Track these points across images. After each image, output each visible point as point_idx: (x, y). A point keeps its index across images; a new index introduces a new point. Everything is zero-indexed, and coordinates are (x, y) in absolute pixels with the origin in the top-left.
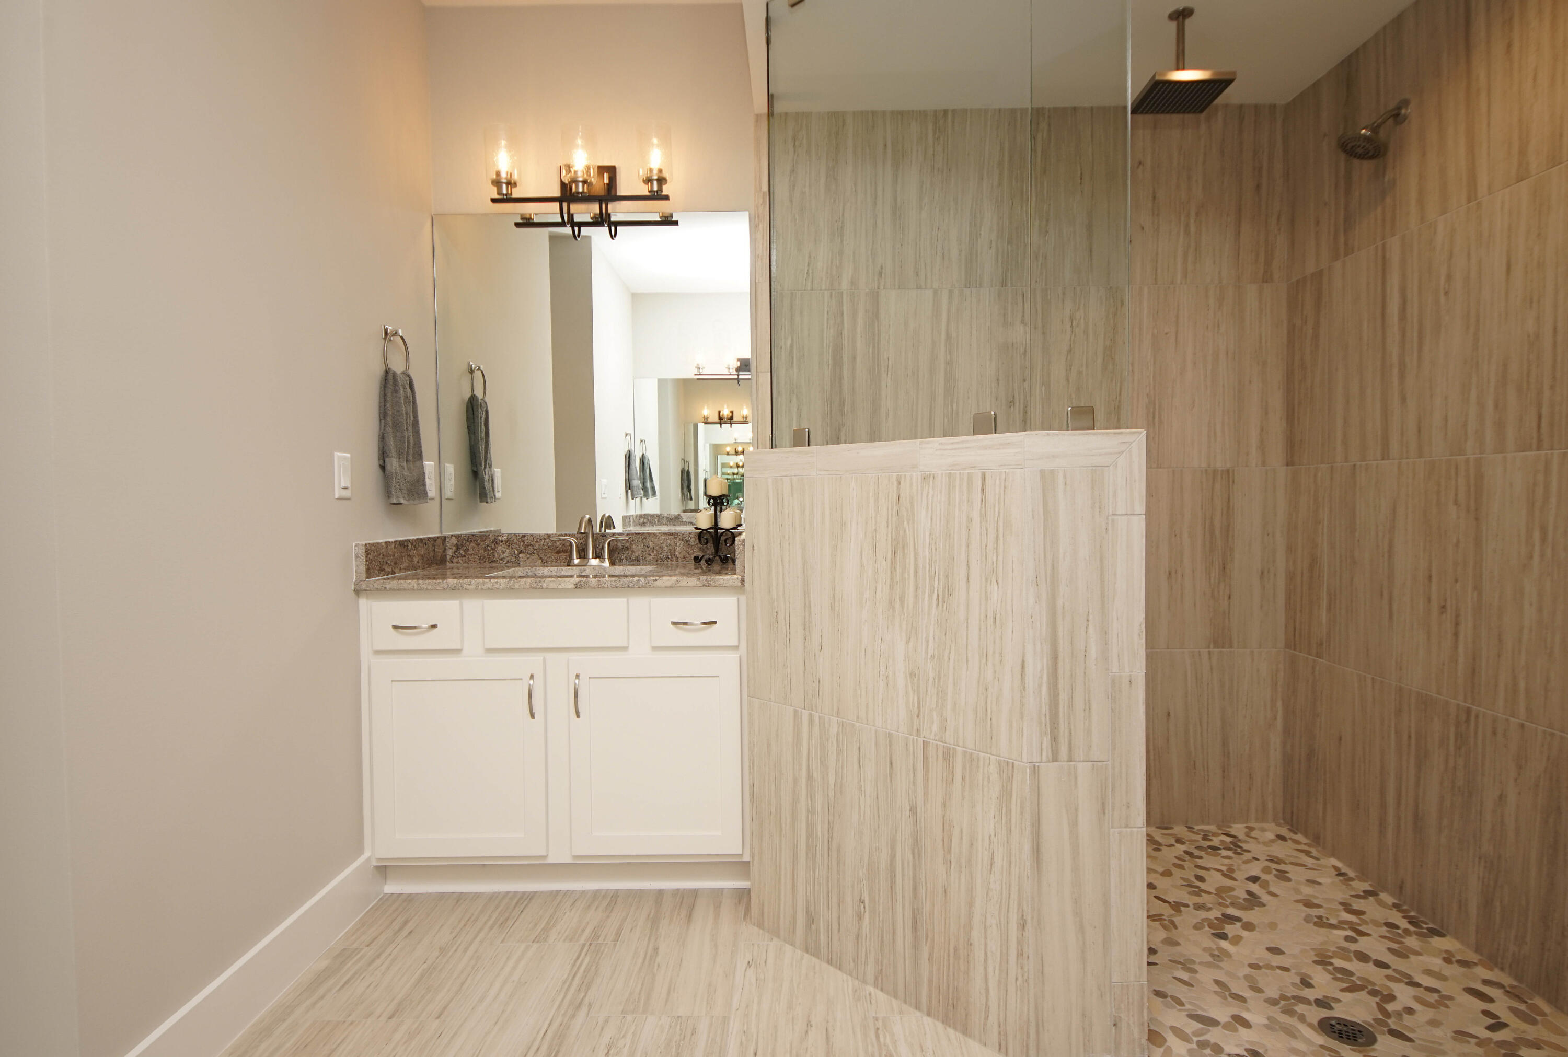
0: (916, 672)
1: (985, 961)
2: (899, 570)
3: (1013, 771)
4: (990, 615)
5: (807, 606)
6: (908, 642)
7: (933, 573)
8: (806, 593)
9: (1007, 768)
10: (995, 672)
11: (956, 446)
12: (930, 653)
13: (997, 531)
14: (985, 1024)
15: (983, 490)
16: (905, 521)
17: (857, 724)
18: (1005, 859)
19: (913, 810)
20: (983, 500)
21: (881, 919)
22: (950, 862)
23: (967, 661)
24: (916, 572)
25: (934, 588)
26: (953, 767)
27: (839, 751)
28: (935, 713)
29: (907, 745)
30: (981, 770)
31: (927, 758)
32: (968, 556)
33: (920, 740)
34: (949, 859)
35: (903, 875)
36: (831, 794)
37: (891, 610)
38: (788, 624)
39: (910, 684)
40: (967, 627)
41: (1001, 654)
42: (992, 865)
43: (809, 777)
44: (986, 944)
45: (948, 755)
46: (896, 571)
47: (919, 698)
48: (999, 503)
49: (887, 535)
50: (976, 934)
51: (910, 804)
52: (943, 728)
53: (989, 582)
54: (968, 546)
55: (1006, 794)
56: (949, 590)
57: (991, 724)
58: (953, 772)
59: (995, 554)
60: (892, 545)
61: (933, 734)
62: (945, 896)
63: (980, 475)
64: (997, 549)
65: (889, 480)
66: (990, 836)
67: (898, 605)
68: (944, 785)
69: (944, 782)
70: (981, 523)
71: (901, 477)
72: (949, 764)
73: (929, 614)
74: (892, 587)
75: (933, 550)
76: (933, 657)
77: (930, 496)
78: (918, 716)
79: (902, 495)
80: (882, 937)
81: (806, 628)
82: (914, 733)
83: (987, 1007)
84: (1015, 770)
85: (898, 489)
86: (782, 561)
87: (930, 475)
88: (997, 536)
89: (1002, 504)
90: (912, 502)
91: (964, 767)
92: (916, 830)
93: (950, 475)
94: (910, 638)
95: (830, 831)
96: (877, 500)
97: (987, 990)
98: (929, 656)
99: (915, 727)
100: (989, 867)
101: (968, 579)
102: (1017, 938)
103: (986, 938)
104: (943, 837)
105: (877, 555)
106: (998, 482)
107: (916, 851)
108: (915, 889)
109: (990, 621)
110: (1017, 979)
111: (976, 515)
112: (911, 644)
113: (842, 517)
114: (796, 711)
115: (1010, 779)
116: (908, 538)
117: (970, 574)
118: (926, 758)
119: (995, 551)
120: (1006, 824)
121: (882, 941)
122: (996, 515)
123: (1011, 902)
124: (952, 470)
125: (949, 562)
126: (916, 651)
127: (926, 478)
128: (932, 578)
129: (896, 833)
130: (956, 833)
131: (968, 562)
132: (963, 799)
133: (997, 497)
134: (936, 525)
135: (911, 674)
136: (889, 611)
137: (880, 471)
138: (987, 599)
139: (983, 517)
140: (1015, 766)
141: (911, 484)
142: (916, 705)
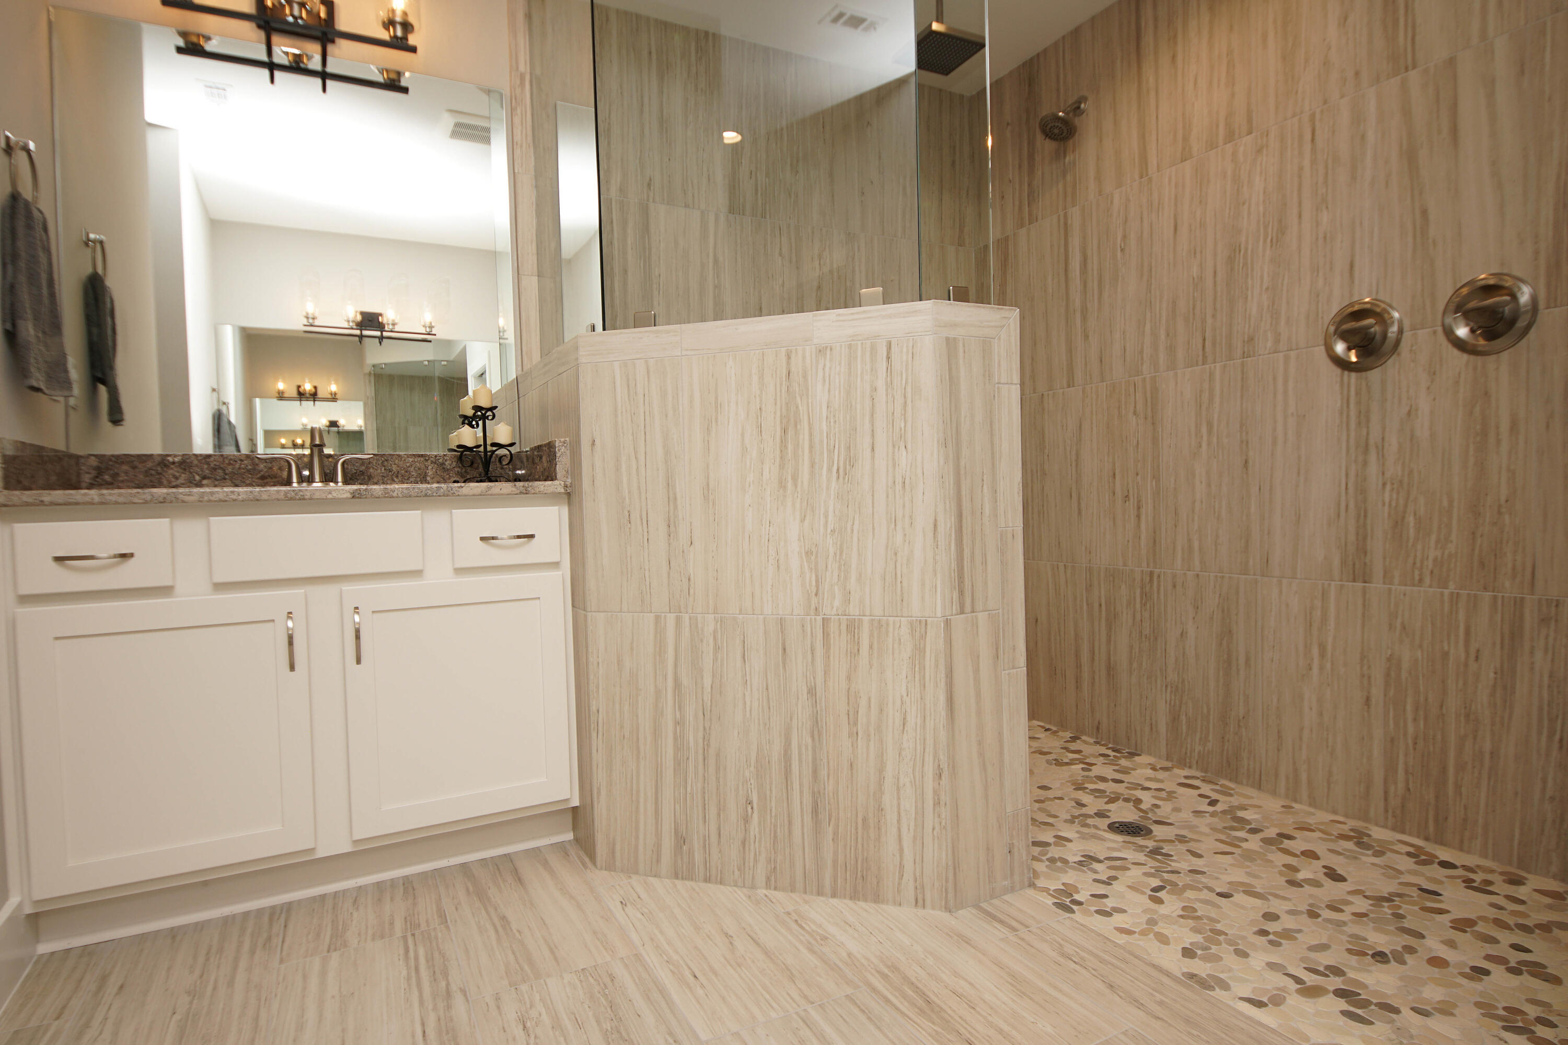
0: (814, 550)
1: (899, 821)
2: (790, 447)
3: (926, 629)
4: (899, 480)
5: (672, 499)
6: (803, 520)
7: (832, 447)
8: (669, 484)
9: (920, 627)
10: (905, 535)
11: (856, 316)
12: (830, 527)
13: (905, 397)
14: (899, 884)
15: (888, 358)
16: (797, 395)
17: (741, 616)
18: (919, 716)
19: (812, 692)
20: (889, 369)
21: (773, 814)
22: (857, 733)
23: (874, 529)
24: (811, 447)
25: (833, 462)
26: (859, 639)
27: (717, 649)
28: (836, 587)
29: (803, 626)
30: (891, 635)
31: (828, 634)
32: (873, 425)
33: (819, 619)
34: (855, 731)
35: (800, 761)
36: (707, 697)
37: (781, 491)
38: (645, 523)
39: (806, 564)
40: (873, 496)
41: (911, 517)
42: (904, 725)
43: (677, 684)
44: (899, 805)
45: (853, 627)
46: (787, 449)
47: (817, 576)
48: (907, 370)
49: (775, 413)
50: (888, 799)
51: (807, 687)
52: (847, 600)
53: (897, 447)
54: (872, 415)
55: (919, 650)
56: (851, 461)
57: (902, 587)
58: (858, 643)
59: (903, 421)
60: (781, 422)
61: (835, 609)
62: (852, 769)
63: (885, 344)
64: (905, 414)
65: (776, 356)
66: (902, 697)
67: (790, 485)
68: (849, 658)
69: (849, 655)
70: (887, 390)
71: (791, 351)
72: (854, 636)
73: (828, 488)
74: (782, 467)
75: (832, 424)
76: (833, 531)
77: (827, 370)
78: (816, 595)
79: (793, 369)
80: (775, 832)
81: (671, 525)
82: (812, 613)
83: (901, 866)
84: (929, 627)
85: (788, 363)
86: (636, 453)
87: (826, 347)
88: (905, 402)
89: (910, 370)
90: (805, 377)
91: (871, 636)
92: (815, 711)
93: (850, 346)
94: (805, 516)
95: (706, 739)
96: (761, 377)
97: (901, 850)
98: (829, 531)
99: (813, 607)
100: (902, 728)
101: (873, 448)
102: (934, 788)
103: (899, 799)
104: (848, 711)
105: (763, 434)
106: (905, 351)
107: (816, 733)
108: (815, 772)
109: (899, 487)
110: (934, 829)
111: (881, 384)
112: (807, 521)
113: (716, 398)
114: (657, 618)
115: (923, 637)
116: (801, 415)
117: (875, 443)
118: (826, 635)
119: (903, 417)
120: (920, 680)
121: (775, 837)
122: (904, 382)
123: (926, 754)
124: (853, 340)
125: (850, 434)
126: (812, 529)
127: (821, 351)
128: (830, 452)
129: (791, 720)
130: (863, 703)
131: (873, 431)
132: (871, 668)
133: (904, 364)
134: (835, 396)
135: (807, 553)
136: (779, 491)
137: (765, 347)
138: (894, 465)
139: (889, 385)
140: (928, 622)
141: (804, 358)
142: (814, 583)
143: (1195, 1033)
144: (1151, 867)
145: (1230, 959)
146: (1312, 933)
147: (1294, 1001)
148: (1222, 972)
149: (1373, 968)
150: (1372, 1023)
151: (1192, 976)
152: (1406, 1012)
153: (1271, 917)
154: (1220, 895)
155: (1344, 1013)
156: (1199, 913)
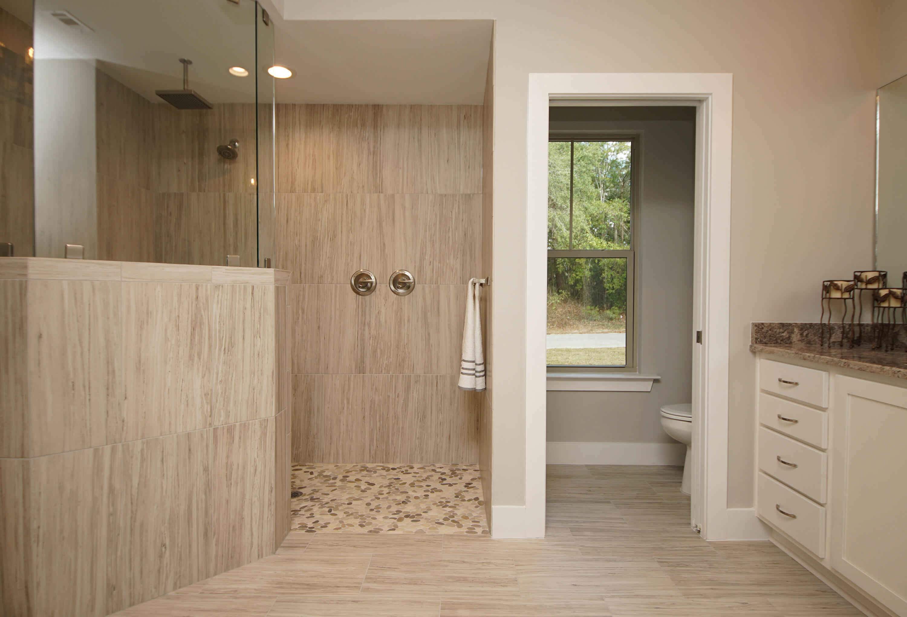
0: (210, 392)
1: (251, 521)
2: (197, 338)
3: (267, 423)
4: (256, 353)
5: (111, 371)
6: (203, 377)
7: (222, 337)
8: (109, 362)
9: (264, 423)
10: (259, 379)
11: (236, 271)
12: (219, 379)
13: (260, 313)
14: (251, 552)
15: (252, 294)
16: (202, 310)
17: (161, 437)
18: (263, 464)
19: (206, 470)
20: (253, 299)
21: (179, 546)
22: (231, 484)
23: (243, 378)
24: (210, 338)
25: (222, 345)
26: (234, 435)
27: (143, 460)
28: (222, 411)
29: (202, 435)
30: (250, 429)
31: (217, 436)
32: (244, 326)
33: (212, 429)
34: (230, 483)
35: (198, 509)
36: (135, 492)
37: (191, 362)
38: (87, 388)
39: (204, 400)
40: (243, 361)
41: (262, 370)
42: (255, 472)
43: (111, 490)
44: (252, 512)
45: (230, 430)
46: (195, 338)
47: (211, 407)
48: (261, 300)
49: (188, 319)
50: (246, 512)
51: (203, 467)
52: (228, 416)
53: (256, 337)
54: (244, 321)
55: (264, 434)
56: (232, 344)
57: (256, 405)
58: (233, 437)
59: (259, 324)
60: (192, 324)
61: (221, 422)
62: (227, 504)
63: (251, 287)
64: (260, 322)
65: (190, 287)
66: (255, 459)
67: (196, 358)
68: (228, 446)
69: (228, 445)
70: (251, 309)
71: (199, 285)
72: (231, 434)
73: (219, 359)
74: (191, 348)
75: (222, 325)
76: (221, 381)
77: (220, 297)
78: (210, 416)
79: (200, 295)
80: (181, 555)
81: (109, 389)
82: (208, 426)
83: (252, 543)
84: (268, 422)
85: (197, 291)
86: (81, 343)
87: (220, 285)
88: (260, 316)
89: (263, 301)
90: (207, 300)
91: (240, 432)
92: (207, 479)
93: (233, 286)
94: (205, 375)
95: (133, 519)
96: (180, 297)
97: (252, 535)
98: (219, 381)
99: (208, 423)
100: (254, 474)
101: (244, 338)
102: (268, 498)
103: (252, 509)
104: (227, 474)
105: (180, 330)
106: (260, 291)
107: (208, 491)
108: (206, 513)
109: (256, 356)
110: (268, 518)
111: (248, 306)
112: (206, 378)
113: (148, 309)
114: (96, 450)
115: (266, 427)
116: (204, 320)
117: (245, 335)
118: (215, 437)
119: (259, 323)
120: (264, 448)
121: (181, 558)
122: (260, 306)
123: (266, 483)
124: (234, 283)
125: (232, 330)
126: (209, 381)
127: (217, 287)
128: (221, 340)
129: (193, 488)
130: (235, 467)
131: (244, 329)
132: (240, 448)
133: (260, 297)
134: (224, 311)
135: (205, 395)
136: (189, 362)
137: (182, 282)
138: (254, 346)
139: (253, 307)
140: (268, 420)
141: (206, 290)
142: (209, 410)
143: (389, 545)
144: (318, 505)
145: (373, 522)
146: (384, 505)
147: (399, 524)
148: (376, 526)
149: (406, 506)
150: (420, 521)
151: (371, 531)
152: (423, 514)
153: (368, 504)
154: (348, 504)
155: (412, 521)
156: (350, 513)
